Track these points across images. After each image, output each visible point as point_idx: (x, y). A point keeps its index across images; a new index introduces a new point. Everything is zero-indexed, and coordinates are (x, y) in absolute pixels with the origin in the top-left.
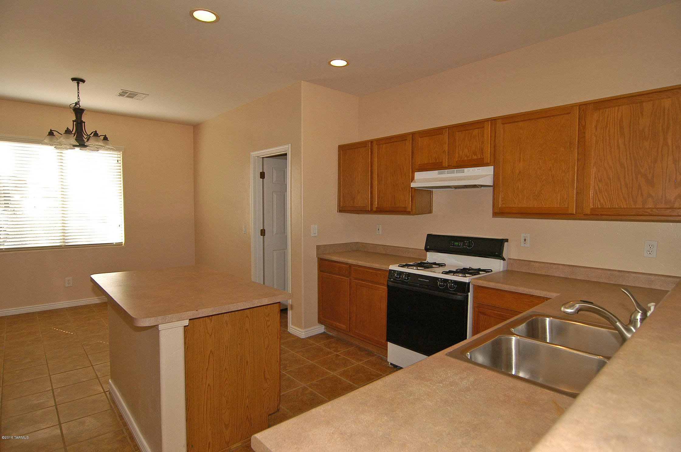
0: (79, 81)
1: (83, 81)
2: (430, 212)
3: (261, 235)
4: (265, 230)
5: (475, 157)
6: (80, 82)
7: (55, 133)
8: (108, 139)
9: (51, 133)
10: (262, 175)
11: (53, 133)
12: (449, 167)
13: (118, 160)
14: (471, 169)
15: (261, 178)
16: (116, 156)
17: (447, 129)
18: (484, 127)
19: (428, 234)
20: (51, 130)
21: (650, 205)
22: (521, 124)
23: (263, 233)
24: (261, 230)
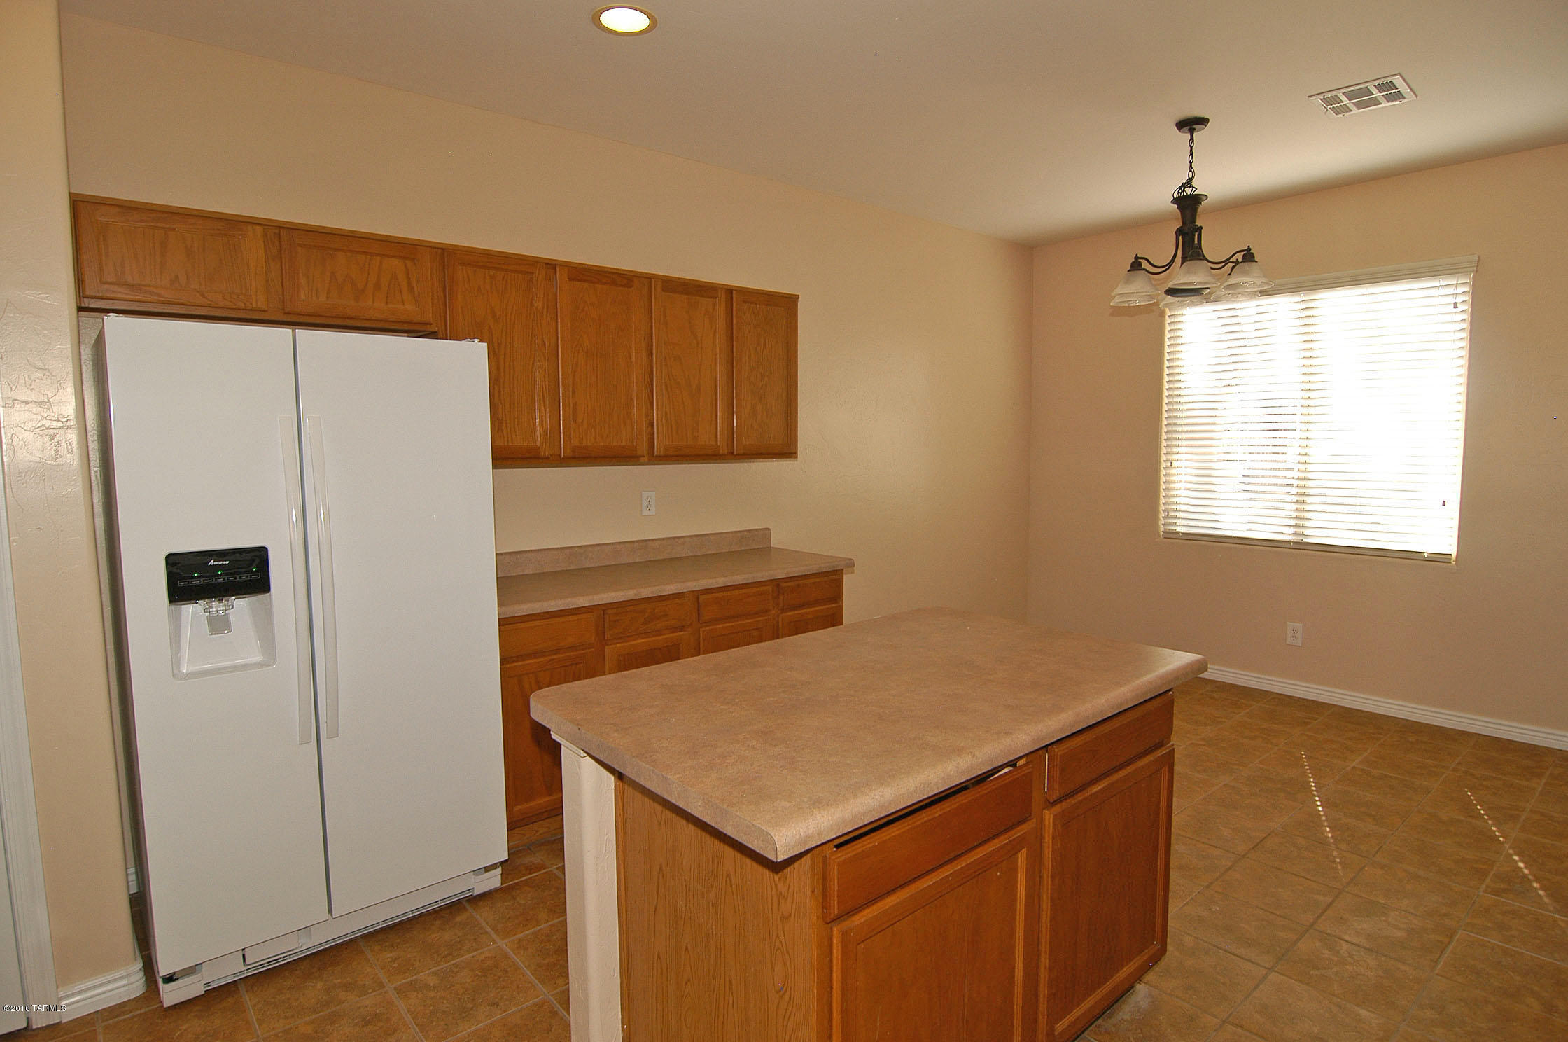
0: (1190, 124)
1: (1203, 121)
6: (1195, 126)
7: (1145, 264)
8: (1256, 259)
9: (1136, 265)
11: (1140, 264)
13: (1455, 303)
16: (1450, 290)
20: (1137, 258)
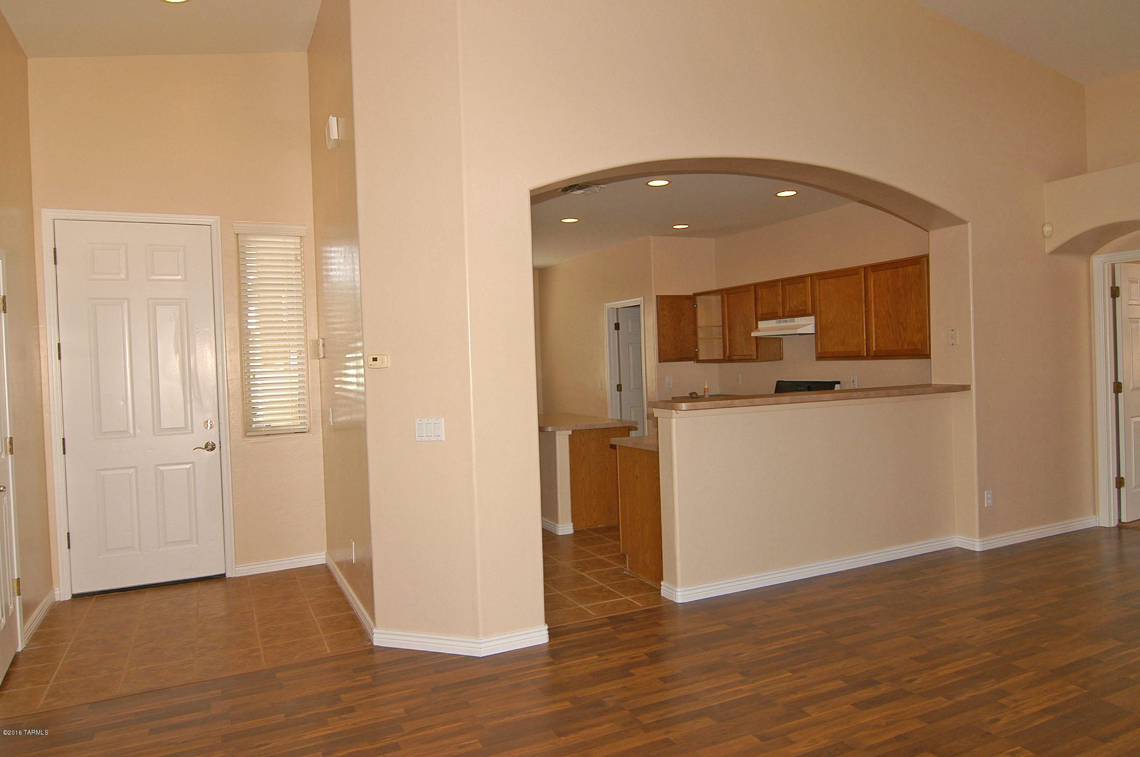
2: (781, 359)
3: (618, 391)
4: (621, 385)
5: (801, 308)
10: (617, 326)
12: (784, 316)
14: (799, 319)
15: (615, 329)
17: (780, 282)
18: (805, 282)
19: (778, 382)
21: (906, 347)
22: (829, 280)
23: (619, 388)
24: (618, 385)
